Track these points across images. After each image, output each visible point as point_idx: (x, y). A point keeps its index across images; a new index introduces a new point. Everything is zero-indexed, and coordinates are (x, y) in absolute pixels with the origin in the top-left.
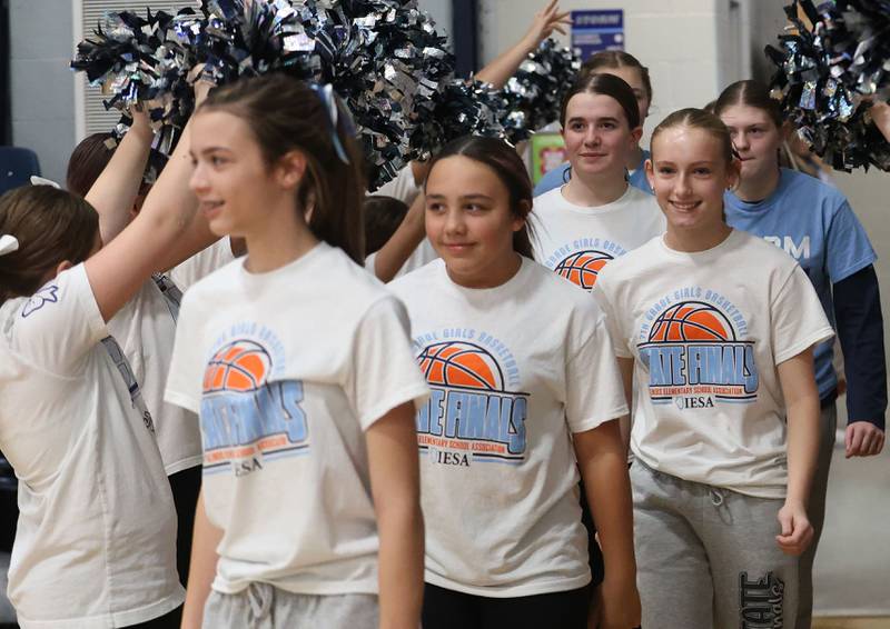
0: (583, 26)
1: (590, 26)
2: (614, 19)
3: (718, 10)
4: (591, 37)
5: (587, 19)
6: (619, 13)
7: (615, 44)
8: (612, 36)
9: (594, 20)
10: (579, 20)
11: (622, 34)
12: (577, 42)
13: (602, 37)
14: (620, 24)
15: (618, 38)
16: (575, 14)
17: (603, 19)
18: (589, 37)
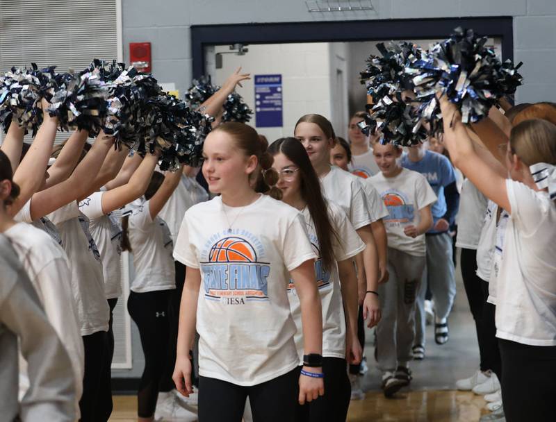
0: (260, 83)
1: (264, 83)
2: (277, 79)
3: (331, 75)
4: (265, 89)
5: (263, 79)
6: (280, 76)
7: (278, 92)
8: (276, 88)
9: (266, 80)
10: (259, 80)
11: (281, 87)
12: (258, 91)
13: (271, 88)
14: (280, 82)
15: (279, 89)
16: (256, 77)
17: (271, 80)
18: (264, 88)
